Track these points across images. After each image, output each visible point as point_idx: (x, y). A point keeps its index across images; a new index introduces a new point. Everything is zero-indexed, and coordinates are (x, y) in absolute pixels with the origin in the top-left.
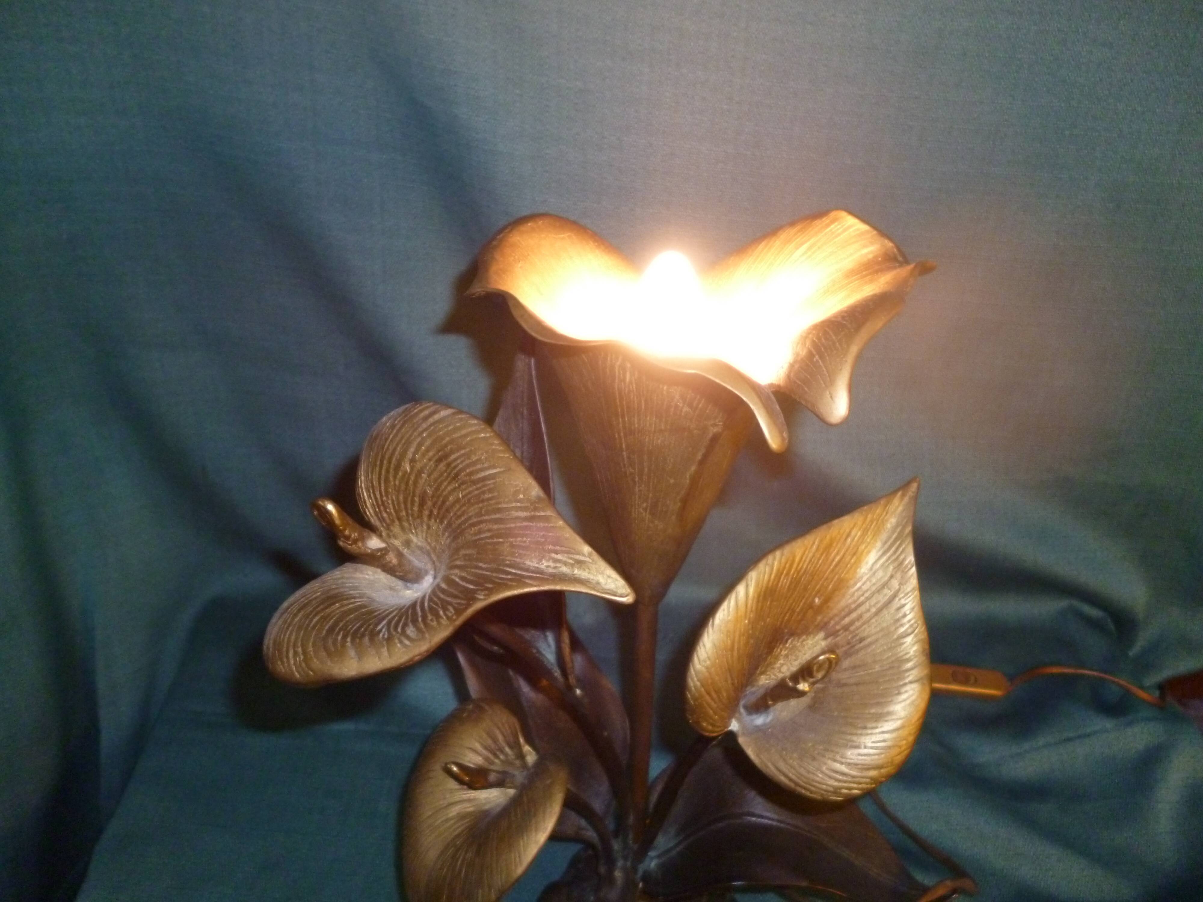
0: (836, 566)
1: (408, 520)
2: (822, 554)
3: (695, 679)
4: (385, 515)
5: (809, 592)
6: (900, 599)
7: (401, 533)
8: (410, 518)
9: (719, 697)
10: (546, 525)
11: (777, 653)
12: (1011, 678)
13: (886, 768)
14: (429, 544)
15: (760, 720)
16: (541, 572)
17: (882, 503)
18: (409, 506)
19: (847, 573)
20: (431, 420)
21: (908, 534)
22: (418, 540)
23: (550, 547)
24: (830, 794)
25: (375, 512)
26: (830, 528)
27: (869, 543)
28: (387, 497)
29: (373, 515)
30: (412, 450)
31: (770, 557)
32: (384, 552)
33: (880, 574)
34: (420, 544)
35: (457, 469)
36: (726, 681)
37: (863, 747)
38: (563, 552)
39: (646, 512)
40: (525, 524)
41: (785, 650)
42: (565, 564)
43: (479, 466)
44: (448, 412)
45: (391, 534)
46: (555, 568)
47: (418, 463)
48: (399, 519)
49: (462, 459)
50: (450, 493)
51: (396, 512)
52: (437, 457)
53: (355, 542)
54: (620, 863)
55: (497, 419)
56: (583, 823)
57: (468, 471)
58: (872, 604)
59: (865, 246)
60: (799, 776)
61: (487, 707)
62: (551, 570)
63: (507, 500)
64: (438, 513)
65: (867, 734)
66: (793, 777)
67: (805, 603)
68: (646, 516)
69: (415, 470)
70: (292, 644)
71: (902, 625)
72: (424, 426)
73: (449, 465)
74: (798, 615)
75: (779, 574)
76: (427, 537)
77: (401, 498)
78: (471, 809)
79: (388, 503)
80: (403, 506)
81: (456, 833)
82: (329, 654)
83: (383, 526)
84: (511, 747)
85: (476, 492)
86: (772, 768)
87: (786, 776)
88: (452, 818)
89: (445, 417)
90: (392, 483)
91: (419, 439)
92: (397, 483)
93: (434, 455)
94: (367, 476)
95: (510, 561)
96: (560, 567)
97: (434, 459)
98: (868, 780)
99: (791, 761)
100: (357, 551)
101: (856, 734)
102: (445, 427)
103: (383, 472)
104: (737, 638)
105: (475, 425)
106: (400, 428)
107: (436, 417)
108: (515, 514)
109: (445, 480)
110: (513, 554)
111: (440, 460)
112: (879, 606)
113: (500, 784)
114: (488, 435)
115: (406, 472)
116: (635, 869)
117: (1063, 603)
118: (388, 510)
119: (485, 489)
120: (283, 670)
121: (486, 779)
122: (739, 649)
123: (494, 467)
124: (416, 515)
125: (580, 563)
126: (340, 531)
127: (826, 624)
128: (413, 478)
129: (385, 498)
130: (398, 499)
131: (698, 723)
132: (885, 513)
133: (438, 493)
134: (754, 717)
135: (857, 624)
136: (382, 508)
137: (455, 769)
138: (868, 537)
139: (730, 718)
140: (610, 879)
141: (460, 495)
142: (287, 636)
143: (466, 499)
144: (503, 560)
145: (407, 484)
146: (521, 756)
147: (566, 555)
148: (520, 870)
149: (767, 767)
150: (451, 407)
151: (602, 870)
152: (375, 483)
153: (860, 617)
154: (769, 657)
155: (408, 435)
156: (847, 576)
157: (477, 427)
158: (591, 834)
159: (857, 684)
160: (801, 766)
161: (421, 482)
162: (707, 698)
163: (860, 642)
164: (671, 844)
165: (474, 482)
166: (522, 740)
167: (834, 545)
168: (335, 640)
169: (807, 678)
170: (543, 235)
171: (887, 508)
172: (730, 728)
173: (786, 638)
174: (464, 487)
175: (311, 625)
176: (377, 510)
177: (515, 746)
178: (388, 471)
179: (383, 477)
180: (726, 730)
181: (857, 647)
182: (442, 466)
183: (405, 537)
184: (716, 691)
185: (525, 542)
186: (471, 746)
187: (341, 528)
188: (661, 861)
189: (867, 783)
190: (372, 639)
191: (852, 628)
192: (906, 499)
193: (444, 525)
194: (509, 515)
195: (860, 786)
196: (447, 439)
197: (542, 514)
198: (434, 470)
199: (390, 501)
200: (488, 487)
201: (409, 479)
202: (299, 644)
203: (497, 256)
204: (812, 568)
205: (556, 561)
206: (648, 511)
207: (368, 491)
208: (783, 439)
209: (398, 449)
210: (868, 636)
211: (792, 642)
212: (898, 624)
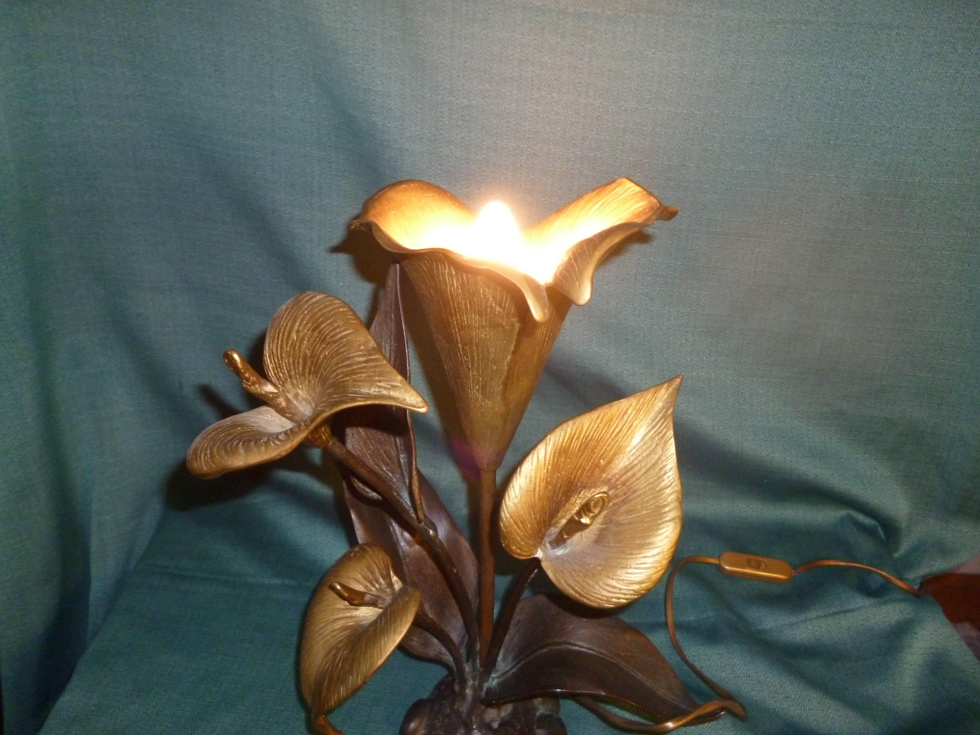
0: (616, 436)
1: (296, 378)
2: (605, 426)
3: (506, 512)
4: (281, 375)
5: (596, 454)
6: (662, 461)
7: (292, 389)
8: (298, 376)
9: (524, 527)
10: (376, 364)
11: (573, 501)
12: (795, 567)
13: (645, 583)
14: (310, 395)
15: (560, 552)
16: (369, 394)
17: (651, 391)
18: (296, 366)
19: (624, 441)
20: (310, 302)
21: (670, 414)
22: (303, 393)
23: (377, 378)
24: (604, 602)
25: (275, 373)
26: (611, 407)
27: (641, 420)
28: (282, 361)
29: (273, 375)
30: (297, 324)
31: (564, 426)
32: (276, 396)
33: (649, 443)
34: (304, 396)
35: (325, 334)
36: (530, 515)
37: (629, 567)
38: (384, 381)
39: (479, 393)
40: (363, 365)
41: (579, 500)
42: (385, 388)
43: (338, 330)
44: (322, 296)
45: (285, 390)
46: (378, 392)
47: (301, 333)
48: (290, 377)
49: (328, 327)
50: (320, 353)
51: (289, 372)
52: (313, 327)
53: (254, 384)
54: (470, 683)
55: (374, 322)
56: (444, 650)
57: (331, 334)
58: (643, 465)
59: (637, 202)
60: (582, 588)
61: (368, 549)
62: (376, 393)
63: (354, 351)
64: (314, 370)
65: (632, 558)
66: (579, 590)
67: (592, 463)
68: (479, 396)
69: (300, 338)
70: (204, 449)
71: (663, 481)
72: (306, 306)
73: (320, 332)
74: (588, 471)
75: (571, 439)
76: (308, 390)
77: (291, 361)
78: (352, 623)
79: (283, 365)
80: (292, 367)
81: (339, 640)
82: (226, 452)
83: (280, 384)
84: (384, 578)
85: (336, 349)
86: (564, 584)
87: (573, 589)
88: (337, 630)
89: (319, 300)
90: (285, 350)
91: (302, 316)
92: (288, 349)
93: (311, 327)
94: (269, 346)
95: (352, 390)
96: (382, 391)
97: (311, 329)
98: (632, 592)
99: (578, 578)
100: (255, 391)
101: (625, 559)
102: (319, 306)
103: (280, 342)
104: (538, 484)
105: (338, 303)
106: (291, 310)
107: (314, 300)
108: (357, 359)
109: (317, 344)
110: (354, 386)
111: (314, 330)
112: (648, 467)
113: (373, 604)
114: (345, 309)
115: (294, 340)
116: (481, 687)
117: (843, 512)
118: (283, 371)
119: (341, 345)
120: (196, 466)
121: (363, 599)
122: (540, 491)
123: (347, 330)
124: (301, 373)
125: (394, 387)
126: (242, 373)
127: (609, 480)
128: (298, 344)
129: (280, 362)
130: (289, 362)
131: (508, 546)
132: (654, 399)
133: (314, 354)
134: (556, 550)
135: (632, 480)
136: (279, 370)
137: (338, 587)
138: (641, 416)
139: (535, 547)
140: (463, 696)
141: (327, 353)
142: (202, 445)
143: (330, 355)
144: (348, 391)
145: (294, 349)
146: (391, 585)
147: (386, 383)
148: (380, 662)
149: (560, 583)
150: (324, 293)
151: (457, 688)
152: (274, 351)
153: (634, 475)
154: (567, 504)
155: (295, 314)
156: (624, 444)
157: (339, 305)
158: (448, 658)
159: (629, 524)
160: (584, 581)
161: (303, 347)
162: (515, 526)
163: (633, 494)
164: (509, 668)
165: (335, 342)
166: (392, 573)
167: (614, 419)
168: (232, 445)
169: (587, 513)
170: (413, 194)
171: (656, 395)
172: (536, 556)
173: (580, 489)
174: (328, 346)
175: (218, 438)
176: (276, 371)
177: (387, 577)
178: (282, 341)
179: (279, 346)
180: (532, 556)
181: (631, 497)
182: (316, 334)
183: (295, 391)
184: (522, 523)
185: (362, 377)
186: (355, 577)
187: (242, 371)
188: (500, 680)
189: (631, 595)
190: (256, 442)
191: (628, 484)
192: (671, 390)
193: (318, 378)
194: (354, 360)
195: (627, 596)
196: (320, 314)
197: (374, 357)
198: (311, 337)
199: (284, 364)
200: (343, 344)
201: (295, 346)
202: (209, 448)
203: (376, 205)
204: (597, 436)
205: (380, 387)
206: (480, 392)
207: (270, 358)
208: (545, 314)
209: (289, 324)
210: (639, 489)
211: (584, 493)
212: (660, 480)
